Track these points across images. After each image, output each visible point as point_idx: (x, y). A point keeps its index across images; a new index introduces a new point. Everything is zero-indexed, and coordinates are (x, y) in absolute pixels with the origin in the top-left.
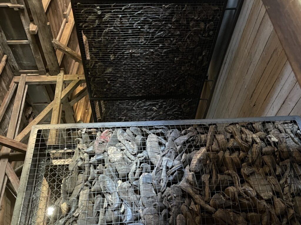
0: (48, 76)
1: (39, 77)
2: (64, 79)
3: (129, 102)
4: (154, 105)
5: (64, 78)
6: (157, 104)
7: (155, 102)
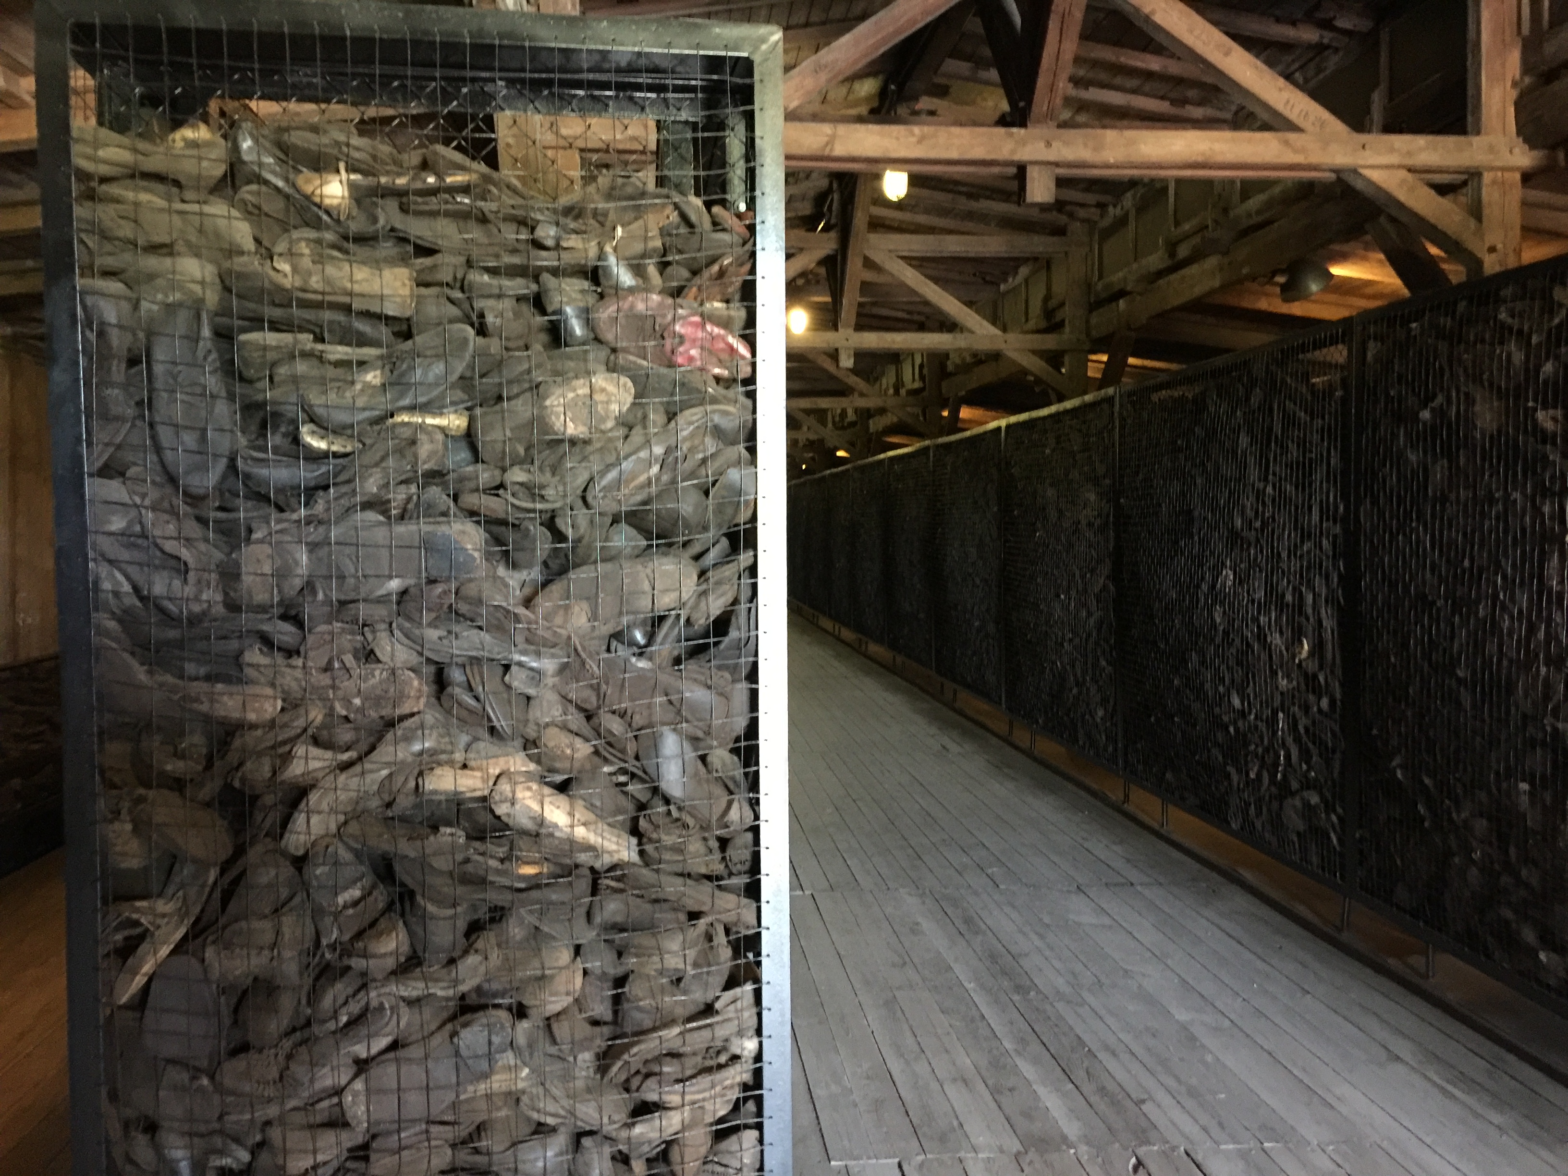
0: (1515, 84)
1: (1508, 39)
2: (1487, 177)
3: (1335, 522)
4: (1318, 648)
5: (1499, 174)
6: (1321, 667)
7: (1329, 656)
